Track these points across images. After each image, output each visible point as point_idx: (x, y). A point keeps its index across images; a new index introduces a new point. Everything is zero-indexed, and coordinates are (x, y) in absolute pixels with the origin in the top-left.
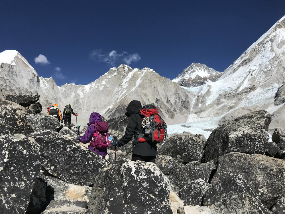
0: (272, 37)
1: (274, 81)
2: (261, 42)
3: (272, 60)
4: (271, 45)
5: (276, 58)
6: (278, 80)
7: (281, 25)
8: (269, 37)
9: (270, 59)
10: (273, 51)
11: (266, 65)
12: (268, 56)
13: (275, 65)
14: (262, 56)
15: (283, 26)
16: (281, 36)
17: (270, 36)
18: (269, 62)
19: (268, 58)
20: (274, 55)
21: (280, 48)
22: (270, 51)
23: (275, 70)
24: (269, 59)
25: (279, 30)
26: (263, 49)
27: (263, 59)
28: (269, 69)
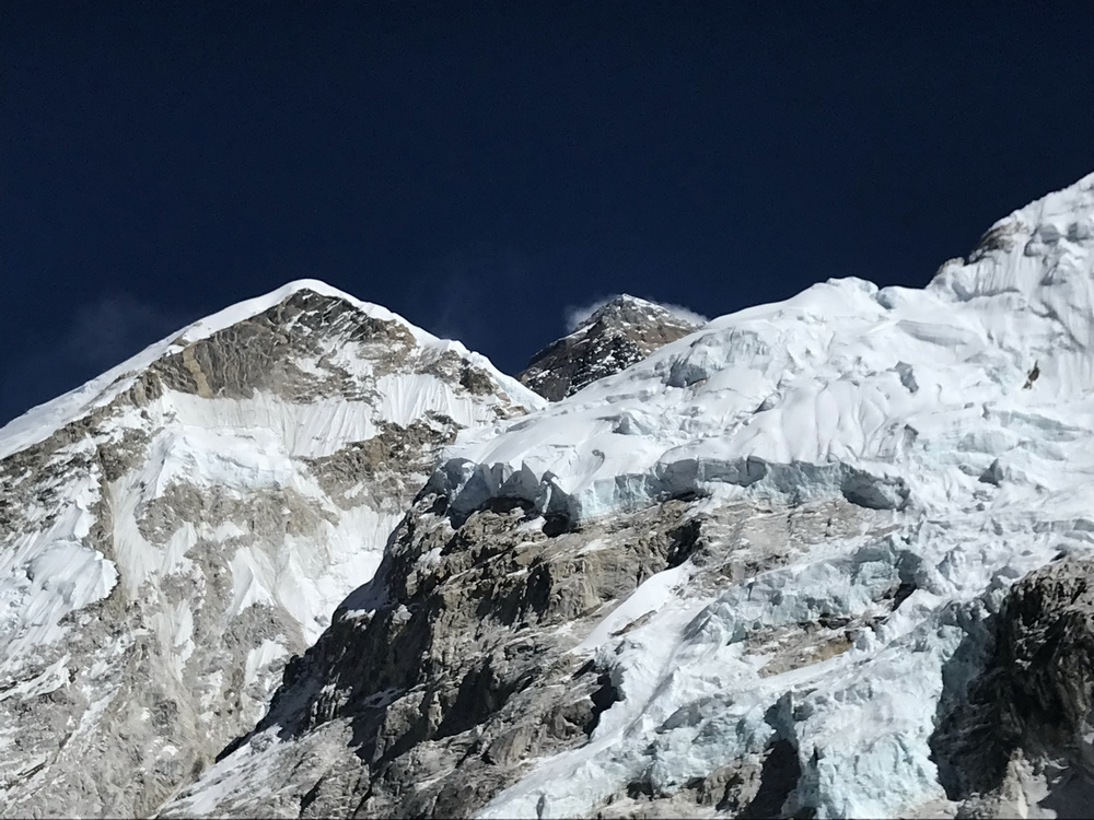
0: (118, 437)
1: (75, 796)
2: (33, 452)
3: (85, 619)
4: (96, 497)
5: (114, 608)
6: (103, 792)
7: (193, 365)
8: (95, 433)
9: (77, 605)
10: (107, 548)
11: (39, 650)
12: (66, 575)
13: (101, 668)
14: (18, 563)
15: (201, 378)
16: (177, 450)
17: (107, 425)
18: (66, 629)
19: (64, 592)
20: (109, 582)
21: (156, 541)
22: (85, 542)
23: (97, 707)
24: (67, 601)
25: (170, 399)
26: (36, 513)
27: (23, 589)
28: (56, 685)
